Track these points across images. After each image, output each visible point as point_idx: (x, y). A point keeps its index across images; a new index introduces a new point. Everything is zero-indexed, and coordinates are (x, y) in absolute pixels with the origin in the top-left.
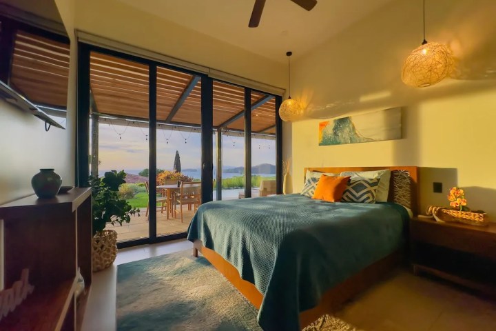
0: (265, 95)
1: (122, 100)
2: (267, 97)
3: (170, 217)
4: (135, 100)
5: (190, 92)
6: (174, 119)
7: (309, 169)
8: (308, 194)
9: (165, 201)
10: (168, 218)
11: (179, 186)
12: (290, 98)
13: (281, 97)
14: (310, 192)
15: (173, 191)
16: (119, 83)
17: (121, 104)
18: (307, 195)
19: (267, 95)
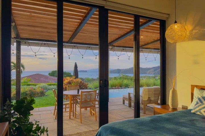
0: (148, 19)
1: (36, 29)
2: (150, 21)
3: (72, 117)
4: (46, 28)
5: (88, 20)
6: (75, 40)
7: (197, 86)
8: (200, 112)
9: (68, 104)
10: (70, 118)
11: (78, 93)
12: (176, 22)
13: (165, 21)
14: (202, 111)
15: (74, 96)
16: (34, 16)
17: (36, 31)
18: (198, 113)
19: (150, 19)
